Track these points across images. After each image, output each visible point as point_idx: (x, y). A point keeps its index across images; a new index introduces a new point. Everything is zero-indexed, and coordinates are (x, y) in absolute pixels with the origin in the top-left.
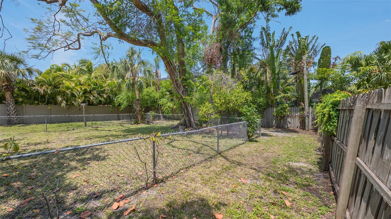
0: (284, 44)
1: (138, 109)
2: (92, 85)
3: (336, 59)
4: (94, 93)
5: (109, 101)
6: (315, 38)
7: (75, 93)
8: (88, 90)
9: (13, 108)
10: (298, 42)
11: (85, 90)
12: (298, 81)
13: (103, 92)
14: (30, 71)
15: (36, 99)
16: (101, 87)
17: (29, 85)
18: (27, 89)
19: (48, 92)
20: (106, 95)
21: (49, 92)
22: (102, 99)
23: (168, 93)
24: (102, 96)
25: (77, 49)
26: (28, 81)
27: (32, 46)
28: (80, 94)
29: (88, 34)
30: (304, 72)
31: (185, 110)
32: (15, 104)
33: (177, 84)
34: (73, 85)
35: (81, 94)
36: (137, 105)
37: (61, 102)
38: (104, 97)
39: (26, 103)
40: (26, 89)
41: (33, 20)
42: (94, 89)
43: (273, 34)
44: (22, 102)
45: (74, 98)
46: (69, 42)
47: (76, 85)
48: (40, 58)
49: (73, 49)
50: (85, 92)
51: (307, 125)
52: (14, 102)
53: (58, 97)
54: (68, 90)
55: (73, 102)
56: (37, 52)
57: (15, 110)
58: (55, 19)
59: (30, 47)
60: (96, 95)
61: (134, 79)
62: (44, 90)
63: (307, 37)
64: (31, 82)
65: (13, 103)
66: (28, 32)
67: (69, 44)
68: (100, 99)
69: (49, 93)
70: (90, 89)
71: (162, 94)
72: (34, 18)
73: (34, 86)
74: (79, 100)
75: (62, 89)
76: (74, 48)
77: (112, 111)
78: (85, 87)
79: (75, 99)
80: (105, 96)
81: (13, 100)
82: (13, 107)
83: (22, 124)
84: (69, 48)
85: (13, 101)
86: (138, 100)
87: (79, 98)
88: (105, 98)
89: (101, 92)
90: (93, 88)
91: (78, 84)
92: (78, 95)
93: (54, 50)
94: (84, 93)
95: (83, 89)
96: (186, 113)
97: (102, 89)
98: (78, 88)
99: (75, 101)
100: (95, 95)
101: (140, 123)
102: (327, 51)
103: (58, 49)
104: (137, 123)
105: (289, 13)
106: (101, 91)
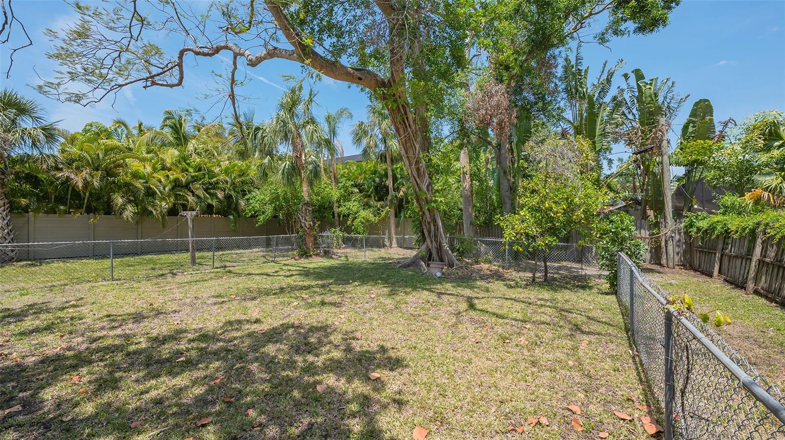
0: (607, 94)
1: (307, 223)
2: (191, 170)
3: (726, 124)
4: (197, 189)
5: (229, 207)
6: (670, 83)
7: (155, 188)
8: (184, 180)
9: (6, 222)
10: (636, 90)
11: (176, 180)
12: (642, 167)
13: (215, 186)
14: (50, 134)
15: (60, 200)
16: (211, 174)
17: (45, 167)
18: (40, 176)
19: (93, 184)
20: (223, 193)
21: (95, 183)
22: (214, 203)
23: (356, 190)
24: (213, 195)
25: (171, 86)
26: (44, 158)
27: (69, 73)
28: (164, 189)
29: (206, 50)
30: (663, 149)
31: (432, 225)
32: (9, 211)
33: (418, 169)
34: (149, 169)
35: (167, 189)
36: (306, 214)
37: (123, 208)
38: (217, 198)
39: (36, 211)
40: (36, 177)
41: (79, 8)
42: (195, 179)
43: (586, 71)
44: (26, 209)
45: (150, 199)
46: (155, 71)
47: (155, 169)
48: (84, 102)
49: (162, 85)
50: (177, 185)
51: (672, 257)
52: (7, 206)
53: (113, 197)
54: (138, 179)
55: (150, 208)
56: (78, 87)
57: (10, 228)
58: (135, 11)
59: (63, 74)
60: (201, 193)
61: (298, 158)
62: (85, 180)
63: (652, 80)
64: (51, 162)
65: (4, 211)
66: (56, 37)
67: (154, 73)
68: (210, 201)
69: (96, 187)
70: (187, 178)
71: (345, 191)
72: (81, 4)
73: (61, 170)
74: (164, 204)
75: (123, 177)
76: (165, 83)
77: (234, 230)
78: (176, 176)
79: (153, 202)
80: (220, 195)
81: (4, 203)
82: (4, 219)
83: (25, 260)
84: (154, 83)
85: (4, 205)
86: (307, 204)
87: (163, 199)
88: (220, 200)
89: (210, 187)
90: (192, 177)
91: (159, 166)
92: (161, 192)
93: (121, 86)
94: (173, 189)
95: (171, 177)
96: (432, 233)
97: (212, 178)
98: (160, 176)
99: (153, 206)
100: (197, 192)
101: (311, 256)
102: (703, 109)
103: (132, 82)
104: (305, 254)
105: (641, 29)
106: (210, 184)
